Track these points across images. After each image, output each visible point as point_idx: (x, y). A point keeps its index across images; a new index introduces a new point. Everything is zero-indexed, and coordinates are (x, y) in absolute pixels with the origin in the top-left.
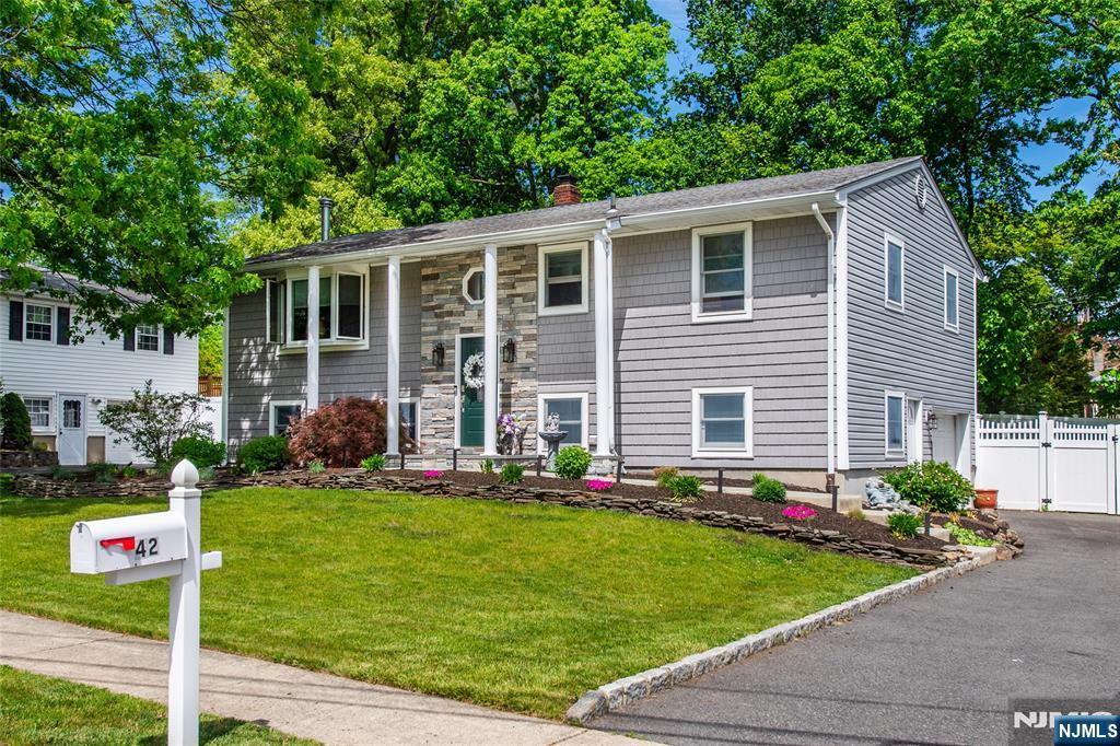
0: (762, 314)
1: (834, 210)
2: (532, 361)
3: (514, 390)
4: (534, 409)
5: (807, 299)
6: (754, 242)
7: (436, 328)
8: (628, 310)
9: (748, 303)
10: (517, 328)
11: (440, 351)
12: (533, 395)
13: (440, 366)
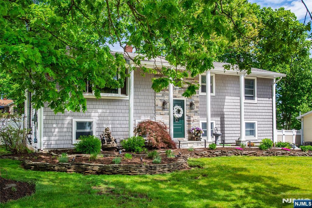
0: (259, 102)
1: (273, 78)
2: (198, 109)
3: (192, 119)
4: (199, 125)
5: (268, 99)
6: (257, 83)
7: (162, 95)
8: (226, 97)
9: (256, 98)
10: (193, 98)
11: (164, 103)
12: (198, 121)
13: (164, 109)
